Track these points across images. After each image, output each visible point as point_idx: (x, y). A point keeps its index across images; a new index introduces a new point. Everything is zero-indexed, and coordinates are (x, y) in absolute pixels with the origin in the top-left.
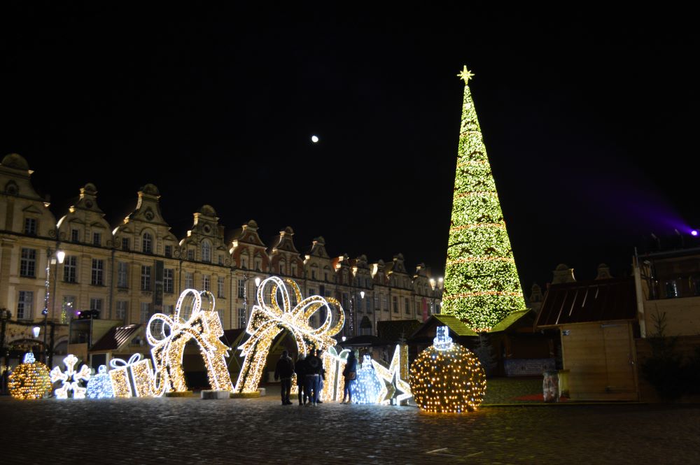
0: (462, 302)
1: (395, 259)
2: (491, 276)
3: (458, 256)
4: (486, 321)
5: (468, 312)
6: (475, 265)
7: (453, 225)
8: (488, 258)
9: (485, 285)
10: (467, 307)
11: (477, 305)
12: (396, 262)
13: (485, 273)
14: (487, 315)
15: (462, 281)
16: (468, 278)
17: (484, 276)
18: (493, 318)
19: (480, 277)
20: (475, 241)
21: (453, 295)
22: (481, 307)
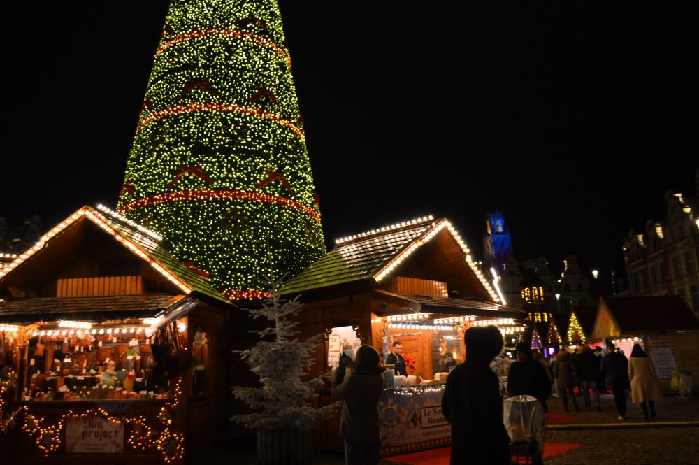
0: (177, 214)
1: (27, 222)
2: (266, 157)
3: (178, 99)
4: (249, 270)
5: (194, 241)
6: (224, 121)
7: (171, 32)
8: (261, 112)
9: (248, 175)
10: (195, 229)
11: (223, 225)
12: (28, 226)
13: (249, 144)
14: (251, 253)
15: (184, 158)
16: (198, 150)
17: (248, 153)
18: (267, 265)
19: (236, 153)
20: (227, 66)
21: (151, 195)
22: (235, 231)
